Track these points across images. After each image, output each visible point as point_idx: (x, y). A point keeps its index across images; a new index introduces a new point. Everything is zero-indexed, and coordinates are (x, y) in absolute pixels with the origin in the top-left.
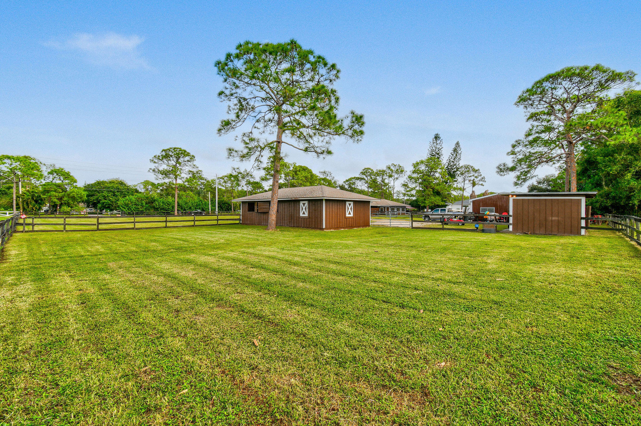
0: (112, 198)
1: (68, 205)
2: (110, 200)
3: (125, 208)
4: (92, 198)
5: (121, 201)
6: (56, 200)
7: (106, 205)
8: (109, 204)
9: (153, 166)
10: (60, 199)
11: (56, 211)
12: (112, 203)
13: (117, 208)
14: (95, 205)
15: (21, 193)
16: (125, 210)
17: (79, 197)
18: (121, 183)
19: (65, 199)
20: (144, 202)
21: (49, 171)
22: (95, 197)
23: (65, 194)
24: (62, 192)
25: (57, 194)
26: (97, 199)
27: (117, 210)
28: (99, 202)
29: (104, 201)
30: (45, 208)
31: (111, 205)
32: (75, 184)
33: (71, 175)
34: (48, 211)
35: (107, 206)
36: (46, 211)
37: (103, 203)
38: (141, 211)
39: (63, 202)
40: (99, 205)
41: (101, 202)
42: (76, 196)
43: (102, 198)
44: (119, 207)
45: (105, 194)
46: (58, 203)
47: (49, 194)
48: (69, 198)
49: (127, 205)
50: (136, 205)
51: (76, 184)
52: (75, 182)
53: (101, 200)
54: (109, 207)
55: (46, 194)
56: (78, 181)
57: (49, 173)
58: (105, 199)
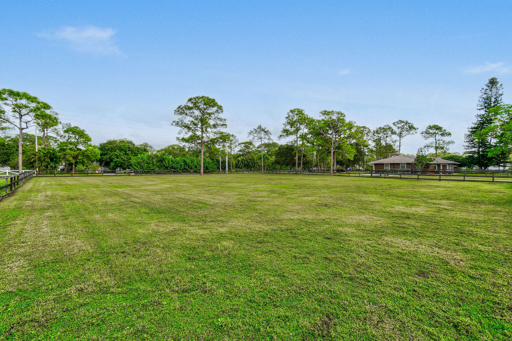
0: (124, 156)
1: (83, 163)
2: (122, 159)
3: (137, 167)
4: (105, 157)
5: (134, 160)
6: (71, 159)
7: (119, 163)
8: (121, 163)
9: (177, 118)
10: (75, 157)
11: (71, 169)
12: (124, 162)
13: (129, 166)
14: (107, 164)
15: (37, 151)
16: (137, 169)
17: (93, 156)
18: (131, 143)
19: (80, 157)
20: (155, 161)
21: (65, 129)
22: (108, 156)
23: (80, 152)
24: (78, 150)
25: (72, 152)
26: (110, 158)
27: (130, 168)
28: (112, 161)
29: (116, 160)
30: (61, 167)
31: (123, 163)
32: (89, 143)
33: (86, 133)
34: (64, 170)
35: (119, 165)
36: (63, 170)
37: (116, 162)
38: (152, 170)
39: (78, 160)
40: (112, 164)
41: (114, 160)
42: (90, 155)
43: (115, 156)
44: (131, 165)
45: (118, 153)
46: (73, 161)
47: (64, 152)
48: (84, 156)
49: (139, 163)
50: (147, 163)
51: (91, 143)
52: (90, 140)
53: (113, 159)
54: (121, 166)
55: (62, 152)
56: (92, 139)
57: (65, 132)
58: (117, 158)
